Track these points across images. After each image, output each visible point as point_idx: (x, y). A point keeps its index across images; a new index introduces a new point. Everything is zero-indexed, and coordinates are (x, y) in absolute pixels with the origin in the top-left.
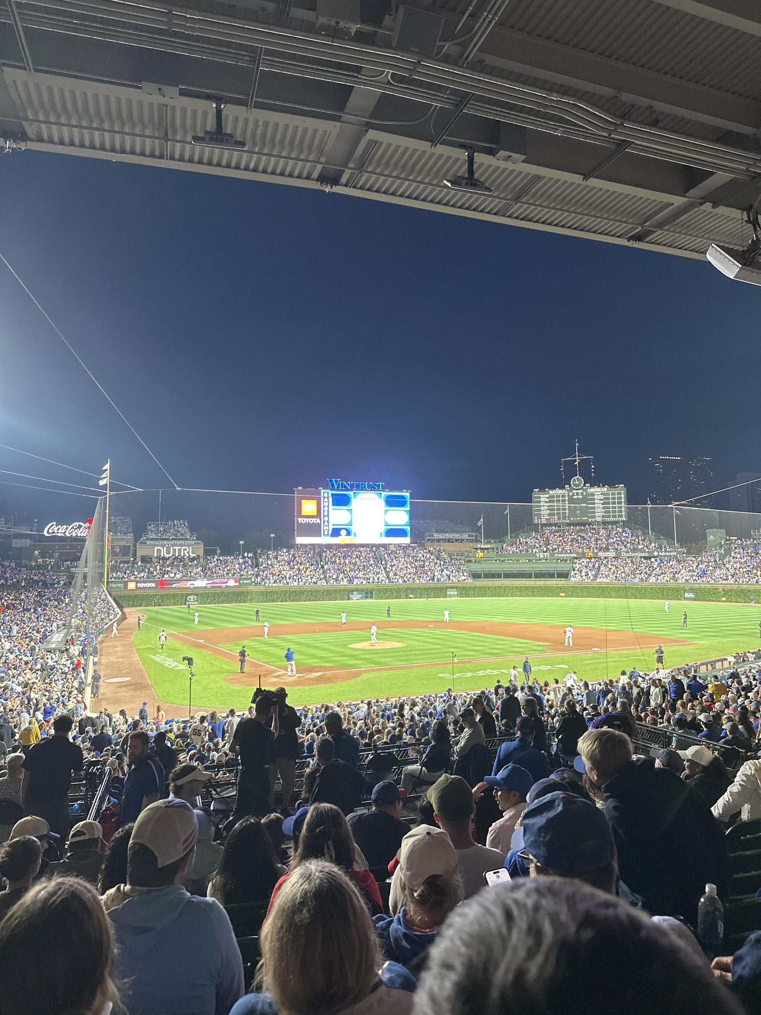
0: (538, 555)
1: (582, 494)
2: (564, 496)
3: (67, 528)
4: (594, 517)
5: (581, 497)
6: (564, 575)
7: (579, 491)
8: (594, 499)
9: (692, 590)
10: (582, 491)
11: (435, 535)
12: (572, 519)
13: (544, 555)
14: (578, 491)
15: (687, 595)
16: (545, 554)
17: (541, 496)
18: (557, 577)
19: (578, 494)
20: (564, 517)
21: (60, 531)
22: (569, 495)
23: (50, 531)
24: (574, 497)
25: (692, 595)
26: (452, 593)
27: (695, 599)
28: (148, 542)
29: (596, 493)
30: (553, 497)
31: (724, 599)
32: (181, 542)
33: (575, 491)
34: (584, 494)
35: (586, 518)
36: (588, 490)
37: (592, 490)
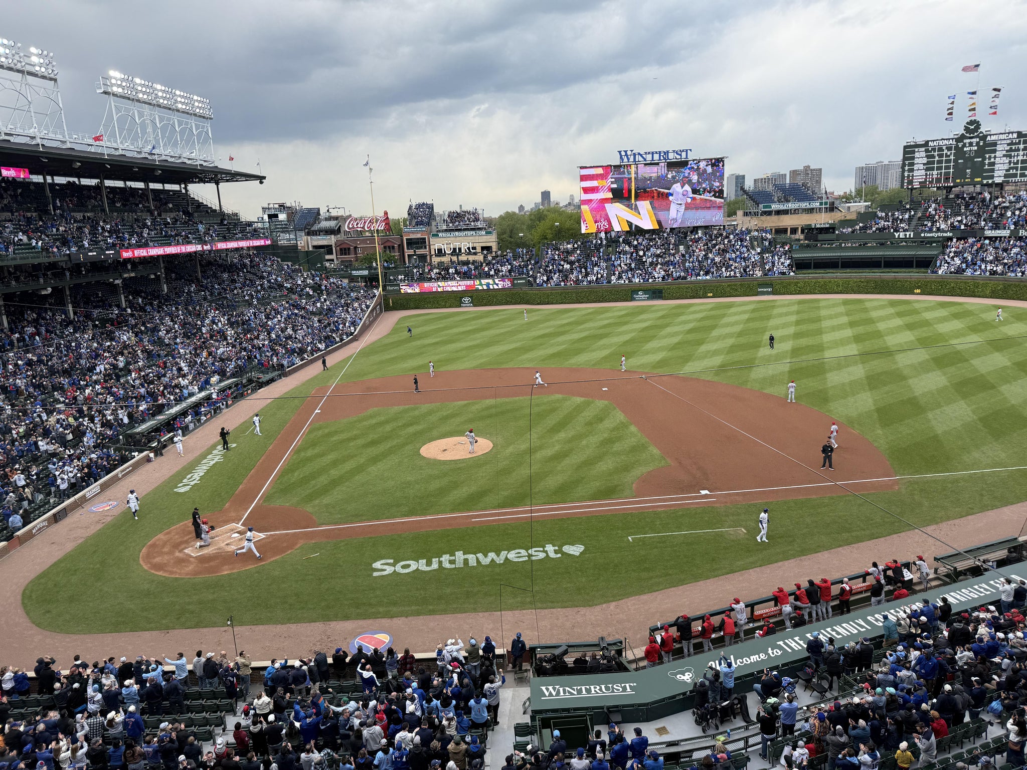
0: (897, 235)
1: (978, 143)
2: (949, 149)
3: (365, 222)
4: (992, 177)
5: (976, 148)
6: (926, 263)
7: (974, 140)
8: (995, 151)
10: (978, 140)
11: (773, 206)
12: (958, 181)
13: (906, 235)
14: (972, 140)
16: (908, 233)
17: (916, 150)
18: (915, 267)
19: (971, 144)
20: (947, 179)
21: (359, 226)
22: (957, 147)
23: (351, 226)
24: (965, 149)
26: (765, 290)
28: (440, 234)
29: (999, 142)
30: (934, 150)
32: (472, 233)
33: (967, 141)
34: (981, 144)
35: (979, 179)
36: (989, 138)
37: (993, 138)
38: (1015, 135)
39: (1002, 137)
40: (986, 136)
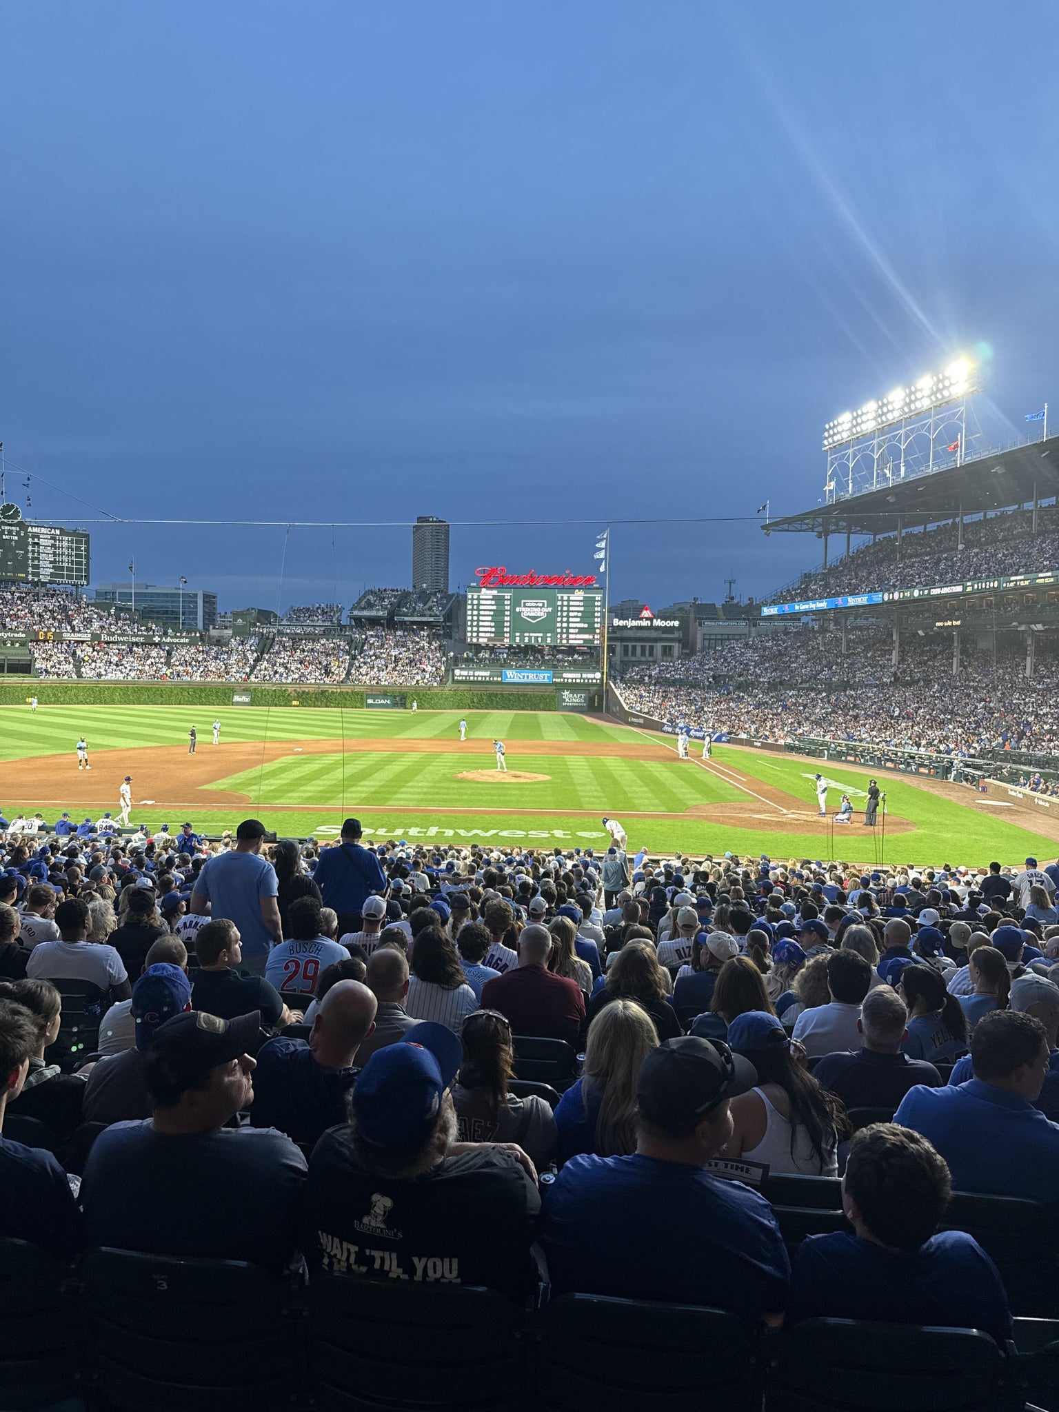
1: (18, 533)
4: (38, 574)
5: (16, 538)
6: (25, 668)
7: (13, 529)
8: (38, 545)
9: (246, 691)
10: (17, 529)
14: (11, 528)
15: (237, 698)
18: (8, 672)
19: (10, 532)
24: (4, 537)
25: (246, 699)
27: (252, 703)
29: (41, 537)
31: (295, 703)
33: (6, 528)
34: (22, 534)
35: (23, 575)
36: (30, 529)
37: (35, 530)
38: (58, 532)
39: (43, 530)
40: (28, 526)
